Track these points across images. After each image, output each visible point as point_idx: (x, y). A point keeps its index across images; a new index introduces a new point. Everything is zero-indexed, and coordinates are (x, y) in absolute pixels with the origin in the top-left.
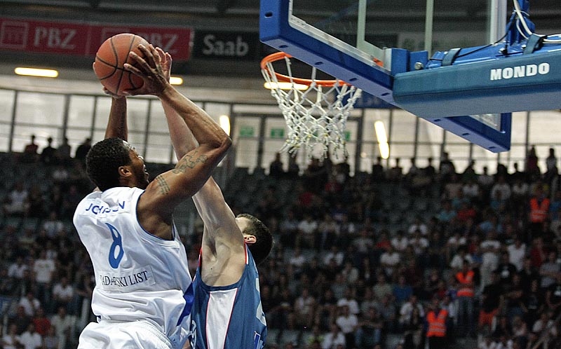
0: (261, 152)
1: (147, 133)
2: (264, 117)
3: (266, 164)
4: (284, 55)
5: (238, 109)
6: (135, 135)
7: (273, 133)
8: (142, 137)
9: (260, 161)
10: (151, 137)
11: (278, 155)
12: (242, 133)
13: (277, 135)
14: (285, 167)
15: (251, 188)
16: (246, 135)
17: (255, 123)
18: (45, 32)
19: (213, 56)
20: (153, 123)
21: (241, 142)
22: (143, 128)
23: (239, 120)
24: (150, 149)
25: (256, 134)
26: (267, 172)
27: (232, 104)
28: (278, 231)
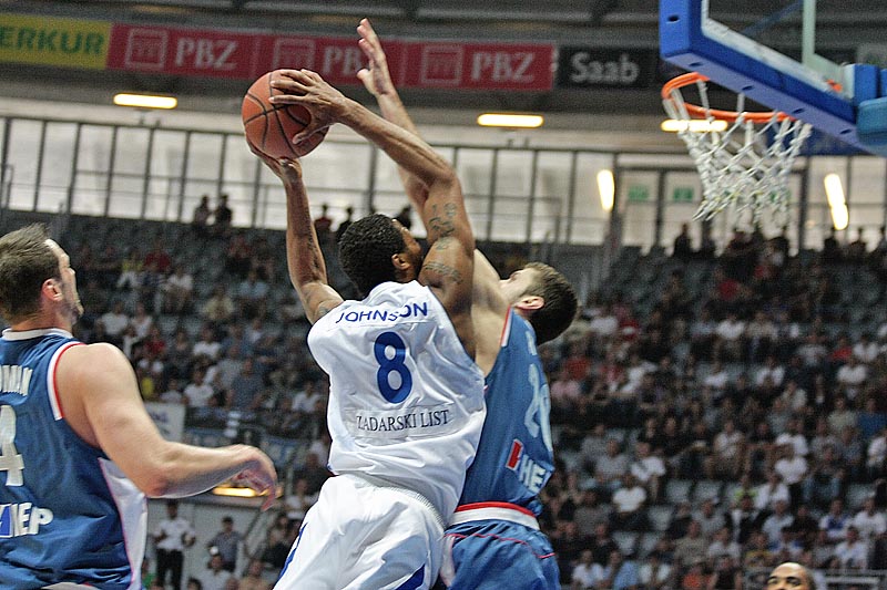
0: (659, 222)
1: (492, 198)
2: (663, 171)
3: (668, 241)
4: (696, 78)
5: (625, 160)
6: (475, 202)
7: (677, 194)
8: (485, 204)
9: (658, 236)
10: (498, 205)
11: (685, 227)
12: (631, 195)
13: (682, 198)
14: (696, 244)
15: (647, 275)
16: (637, 198)
17: (650, 180)
18: (339, 54)
19: (586, 85)
20: (500, 183)
21: (631, 209)
22: (485, 191)
23: (627, 177)
24: (497, 222)
25: (653, 196)
26: (670, 251)
27: (616, 153)
28: (687, 337)
